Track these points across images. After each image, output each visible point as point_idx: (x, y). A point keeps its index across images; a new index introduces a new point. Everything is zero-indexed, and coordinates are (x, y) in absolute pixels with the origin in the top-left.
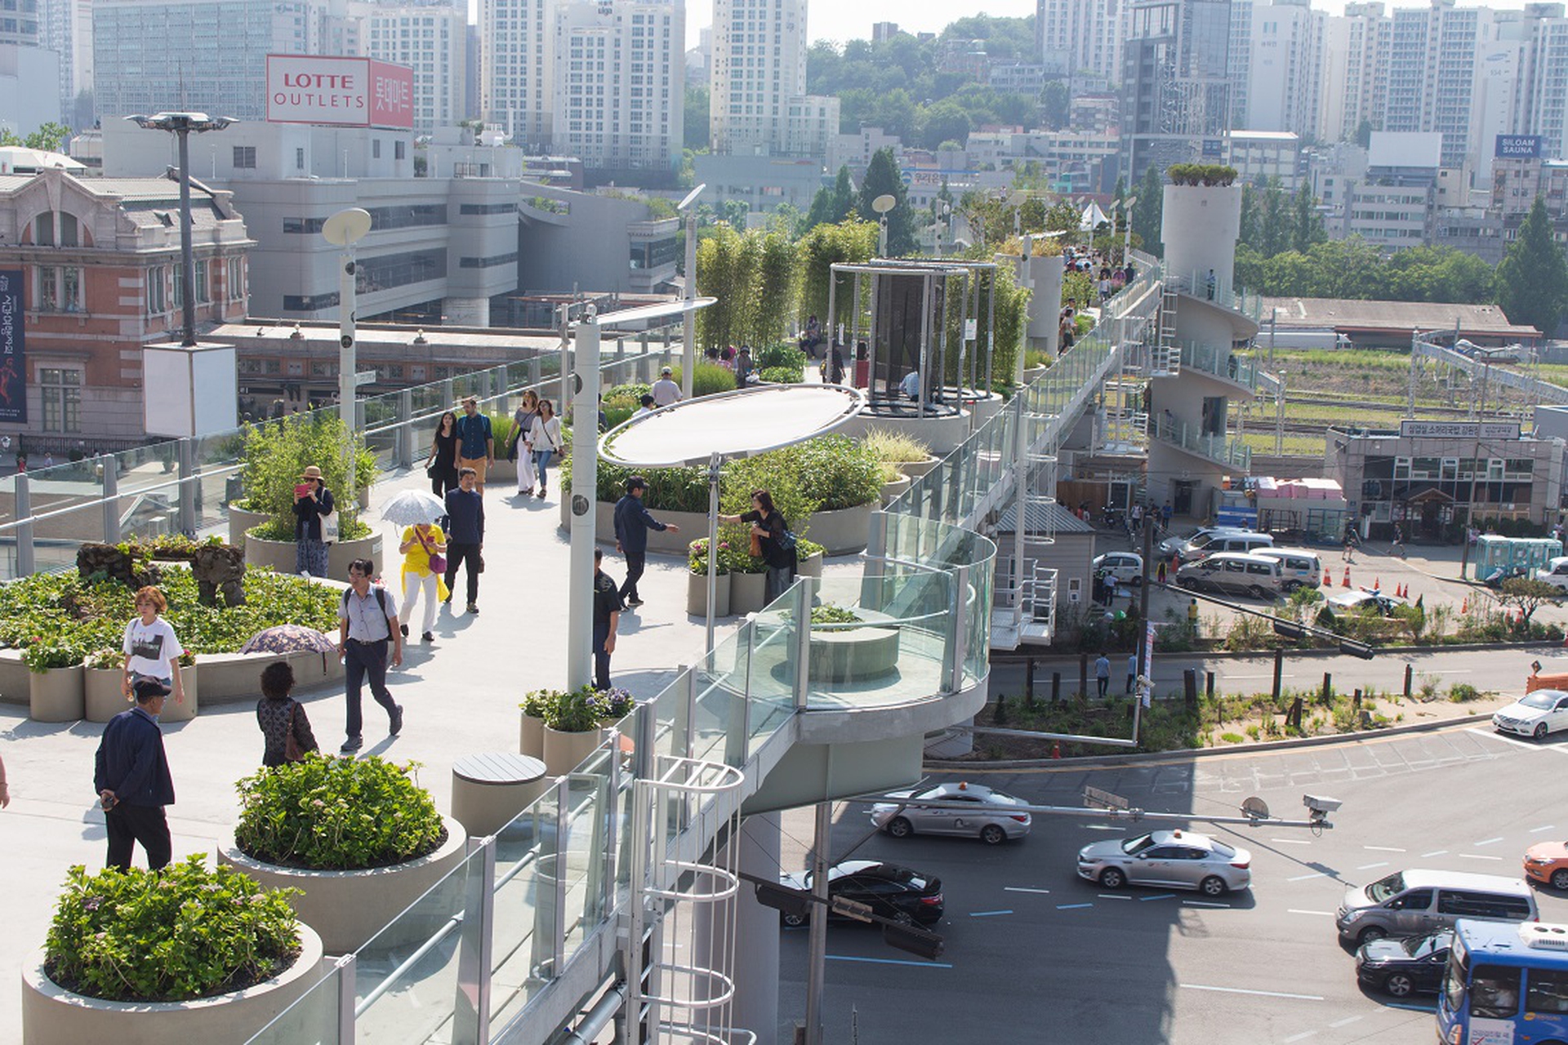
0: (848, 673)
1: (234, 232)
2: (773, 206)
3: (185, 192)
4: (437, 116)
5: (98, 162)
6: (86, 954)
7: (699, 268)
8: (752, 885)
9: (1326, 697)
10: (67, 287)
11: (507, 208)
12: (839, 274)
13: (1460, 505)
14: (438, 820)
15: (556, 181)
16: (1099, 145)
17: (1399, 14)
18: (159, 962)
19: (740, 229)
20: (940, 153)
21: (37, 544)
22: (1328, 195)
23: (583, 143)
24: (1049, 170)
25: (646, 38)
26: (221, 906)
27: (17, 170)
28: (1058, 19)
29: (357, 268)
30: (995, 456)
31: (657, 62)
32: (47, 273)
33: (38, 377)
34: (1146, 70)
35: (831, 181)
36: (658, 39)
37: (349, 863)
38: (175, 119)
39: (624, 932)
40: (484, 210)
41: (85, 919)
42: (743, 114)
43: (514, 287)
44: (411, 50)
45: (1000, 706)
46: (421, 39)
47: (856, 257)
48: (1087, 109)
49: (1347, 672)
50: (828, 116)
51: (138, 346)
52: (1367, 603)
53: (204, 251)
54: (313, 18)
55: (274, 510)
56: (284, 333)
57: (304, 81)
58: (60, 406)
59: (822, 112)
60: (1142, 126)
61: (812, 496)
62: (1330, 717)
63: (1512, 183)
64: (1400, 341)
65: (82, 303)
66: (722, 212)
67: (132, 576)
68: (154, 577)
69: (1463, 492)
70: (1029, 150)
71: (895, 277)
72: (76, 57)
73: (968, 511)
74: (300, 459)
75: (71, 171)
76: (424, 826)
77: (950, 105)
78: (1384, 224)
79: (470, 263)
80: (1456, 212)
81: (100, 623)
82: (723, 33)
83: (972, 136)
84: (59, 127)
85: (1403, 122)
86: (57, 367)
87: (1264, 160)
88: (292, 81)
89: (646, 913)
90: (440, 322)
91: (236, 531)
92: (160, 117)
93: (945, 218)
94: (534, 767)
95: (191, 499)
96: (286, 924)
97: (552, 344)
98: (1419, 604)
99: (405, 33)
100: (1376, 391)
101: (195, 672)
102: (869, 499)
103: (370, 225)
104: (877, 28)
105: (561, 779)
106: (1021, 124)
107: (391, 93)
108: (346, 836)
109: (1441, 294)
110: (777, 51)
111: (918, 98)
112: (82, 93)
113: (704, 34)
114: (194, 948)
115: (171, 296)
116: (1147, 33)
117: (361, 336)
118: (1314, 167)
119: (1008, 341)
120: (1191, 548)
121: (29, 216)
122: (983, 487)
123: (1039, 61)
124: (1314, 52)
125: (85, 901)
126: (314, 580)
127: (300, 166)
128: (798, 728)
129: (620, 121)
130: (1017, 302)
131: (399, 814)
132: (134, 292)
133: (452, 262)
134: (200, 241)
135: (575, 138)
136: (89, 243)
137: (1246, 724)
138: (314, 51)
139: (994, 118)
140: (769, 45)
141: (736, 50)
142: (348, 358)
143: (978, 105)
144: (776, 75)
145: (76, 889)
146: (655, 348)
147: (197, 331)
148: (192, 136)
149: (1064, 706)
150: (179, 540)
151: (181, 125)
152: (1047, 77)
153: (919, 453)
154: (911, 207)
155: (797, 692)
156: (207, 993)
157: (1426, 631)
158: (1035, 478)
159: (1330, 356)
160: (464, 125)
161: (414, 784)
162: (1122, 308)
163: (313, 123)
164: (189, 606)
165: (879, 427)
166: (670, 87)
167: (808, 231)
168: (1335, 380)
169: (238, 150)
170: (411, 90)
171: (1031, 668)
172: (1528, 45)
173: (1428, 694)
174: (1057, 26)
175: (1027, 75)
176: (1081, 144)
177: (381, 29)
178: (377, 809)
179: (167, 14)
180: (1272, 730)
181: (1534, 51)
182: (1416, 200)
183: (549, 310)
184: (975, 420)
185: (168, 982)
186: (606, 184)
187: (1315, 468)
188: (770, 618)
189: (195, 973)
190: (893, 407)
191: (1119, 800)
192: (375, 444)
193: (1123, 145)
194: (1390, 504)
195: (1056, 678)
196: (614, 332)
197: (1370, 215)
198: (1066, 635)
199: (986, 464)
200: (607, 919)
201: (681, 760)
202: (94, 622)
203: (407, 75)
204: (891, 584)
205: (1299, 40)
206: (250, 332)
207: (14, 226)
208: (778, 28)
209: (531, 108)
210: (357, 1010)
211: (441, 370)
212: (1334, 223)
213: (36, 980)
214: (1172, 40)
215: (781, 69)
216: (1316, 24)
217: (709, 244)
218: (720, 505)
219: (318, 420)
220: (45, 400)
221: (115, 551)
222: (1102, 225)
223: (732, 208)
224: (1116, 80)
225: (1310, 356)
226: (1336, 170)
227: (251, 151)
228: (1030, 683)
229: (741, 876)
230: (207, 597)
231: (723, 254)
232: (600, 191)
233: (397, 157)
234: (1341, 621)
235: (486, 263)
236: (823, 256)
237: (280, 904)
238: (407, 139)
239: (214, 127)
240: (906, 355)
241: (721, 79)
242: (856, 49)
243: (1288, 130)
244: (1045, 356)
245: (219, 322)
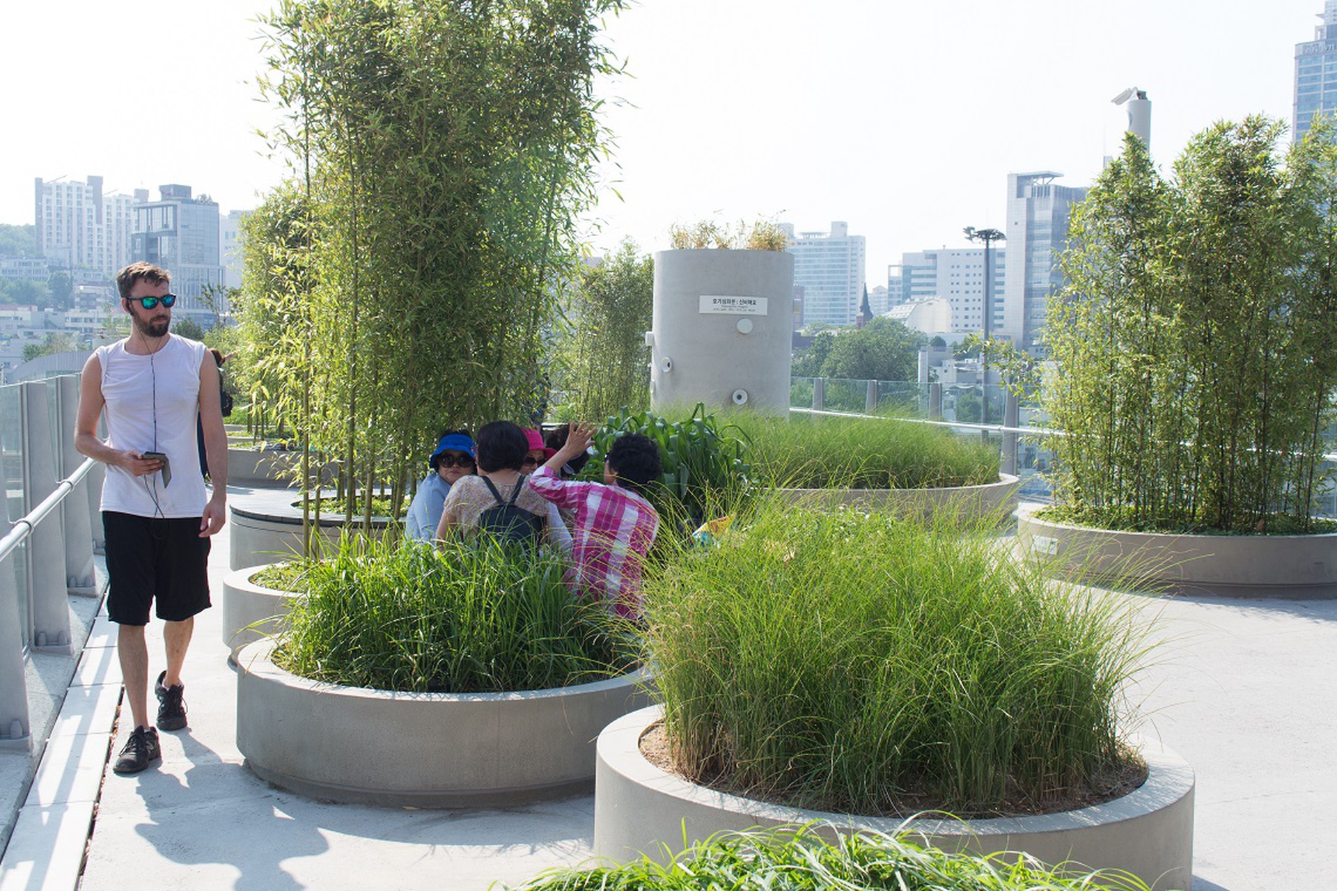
28: (54, 224)
48: (88, 294)
70: (47, 324)
106: (35, 304)
116: (150, 228)
123: (41, 257)
139: (9, 300)
152: (52, 268)
174: (54, 231)
175: (32, 267)
176: (91, 321)
214: (173, 235)
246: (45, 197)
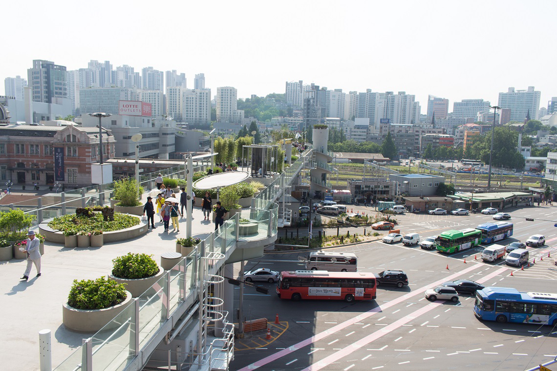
0: (247, 233)
1: (112, 139)
2: (230, 133)
3: (100, 130)
4: (157, 114)
5: (81, 124)
6: (78, 299)
7: (214, 147)
8: (227, 279)
9: (348, 236)
10: (74, 151)
11: (172, 134)
12: (244, 148)
13: (375, 195)
14: (158, 267)
15: (183, 128)
16: (299, 120)
17: (360, 94)
18: (94, 301)
19: (223, 138)
20: (266, 122)
21: (67, 208)
22: (346, 131)
23: (189, 120)
24: (289, 126)
25: (202, 97)
26: (109, 287)
27: (62, 125)
28: (290, 94)
29: (139, 147)
30: (278, 186)
31: (205, 103)
32: (69, 148)
33: (67, 171)
34: (309, 105)
35: (242, 128)
36: (205, 98)
37: (138, 277)
38: (98, 114)
39: (199, 291)
40: (167, 134)
41: (77, 292)
42: (224, 114)
43: (174, 151)
44: (151, 100)
45: (280, 239)
46: (153, 97)
47: (248, 144)
48: (296, 113)
49: (352, 231)
50: (242, 114)
51: (90, 164)
52: (356, 216)
53: (105, 143)
54: (129, 93)
55: (121, 200)
56: (123, 161)
57: (127, 106)
58: (72, 177)
59: (240, 113)
60: (308, 117)
61: (239, 195)
62: (349, 240)
63: (384, 129)
64: (362, 161)
65: (77, 154)
66: (219, 134)
67: (88, 214)
68: (93, 215)
69: (375, 192)
70: (284, 121)
71: (256, 148)
72: (76, 101)
73: (272, 198)
74: (126, 189)
75: (75, 126)
76: (154, 269)
77: (267, 112)
78: (358, 137)
79: (164, 146)
80: (372, 135)
81: (81, 225)
82: (219, 96)
83: (272, 118)
84: (72, 116)
85: (362, 116)
86: (71, 169)
87: (333, 124)
88: (125, 106)
89: (204, 286)
90: (158, 158)
91: (112, 205)
92: (95, 114)
93: (267, 136)
94: (179, 255)
95: (102, 197)
96: (123, 291)
97: (183, 163)
98: (367, 216)
99: (150, 96)
100: (357, 172)
101: (103, 236)
102: (251, 196)
103: (142, 137)
104: (252, 96)
105: (185, 258)
106: (283, 116)
107: (147, 109)
108: (137, 271)
109: (370, 151)
110: (231, 100)
111: (261, 111)
112: (77, 109)
113: (215, 96)
114: (102, 297)
115: (97, 153)
116: (308, 97)
117: (140, 161)
118: (343, 125)
119: (280, 162)
120: (320, 205)
121: (65, 135)
122: (276, 193)
123: (286, 103)
124: (343, 101)
125: (77, 287)
126: (130, 215)
127: (126, 124)
128: (237, 245)
129: (197, 115)
130: (282, 153)
131: (149, 266)
132: (89, 152)
133: (160, 146)
134: (104, 141)
135: (187, 119)
136: (79, 141)
137: (332, 242)
138: (129, 100)
139: (277, 115)
140: (229, 99)
141: (222, 100)
142: (137, 166)
143: (274, 112)
144: (231, 106)
145: (75, 285)
146: (205, 164)
147: (103, 161)
148: (102, 118)
149: (294, 239)
150: (99, 207)
151: (100, 116)
152: (288, 106)
153: (262, 186)
154: (260, 133)
155: (236, 237)
156: (105, 307)
157: (368, 222)
158: (287, 191)
159: (348, 164)
160: (163, 116)
161: (152, 259)
162: (304, 155)
163: (129, 115)
164: (101, 221)
165: (253, 180)
166: (208, 108)
167: (238, 138)
168: (349, 169)
169: (112, 121)
170: (151, 108)
171: (287, 231)
172: (386, 100)
173: (369, 234)
174: (290, 96)
175: (284, 106)
176: (295, 120)
177: (144, 95)
178: (144, 265)
179: (96, 91)
180: (337, 243)
181: (387, 101)
182: (364, 132)
183: (182, 156)
184: (274, 178)
185: (97, 305)
186: (194, 128)
187: (345, 188)
188: (230, 222)
189: (103, 303)
190: (257, 176)
191: (305, 259)
192: (143, 185)
193: (304, 120)
194: (360, 195)
195: (292, 233)
196: (196, 160)
197: (355, 135)
198: (293, 224)
199: (276, 188)
200: (195, 288)
201: (211, 253)
202: (79, 225)
203: (150, 105)
204: (256, 214)
205: (340, 99)
206: (115, 161)
207: (62, 137)
208: (231, 95)
209: (177, 112)
210: (140, 310)
211: (158, 169)
212: (348, 137)
213: (66, 306)
214: (314, 99)
215: (232, 104)
216: (343, 96)
217: (216, 141)
218: (219, 197)
219: (130, 180)
220: (69, 176)
221: (84, 209)
222: (300, 137)
223: (221, 134)
224: (302, 107)
225: (343, 164)
226: (348, 126)
227: (116, 121)
228: (286, 234)
229: (225, 277)
230: (105, 219)
231: (219, 143)
232: (193, 130)
233: (148, 122)
234: (351, 220)
235: (168, 146)
236: (241, 144)
237: (122, 287)
238: (150, 119)
239: (107, 116)
240: (259, 165)
241: (219, 106)
242: (247, 100)
243: (338, 117)
244: (288, 165)
245: (108, 159)
246: (288, 87)
